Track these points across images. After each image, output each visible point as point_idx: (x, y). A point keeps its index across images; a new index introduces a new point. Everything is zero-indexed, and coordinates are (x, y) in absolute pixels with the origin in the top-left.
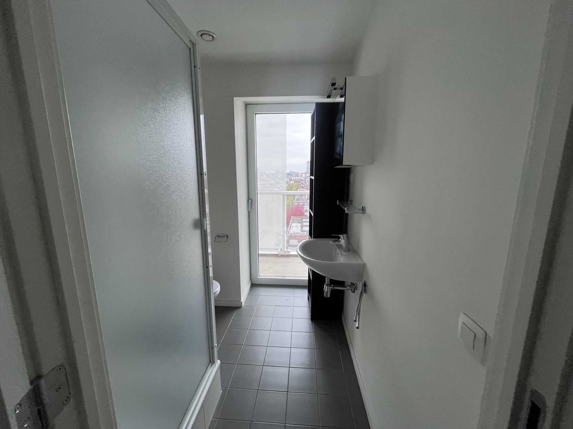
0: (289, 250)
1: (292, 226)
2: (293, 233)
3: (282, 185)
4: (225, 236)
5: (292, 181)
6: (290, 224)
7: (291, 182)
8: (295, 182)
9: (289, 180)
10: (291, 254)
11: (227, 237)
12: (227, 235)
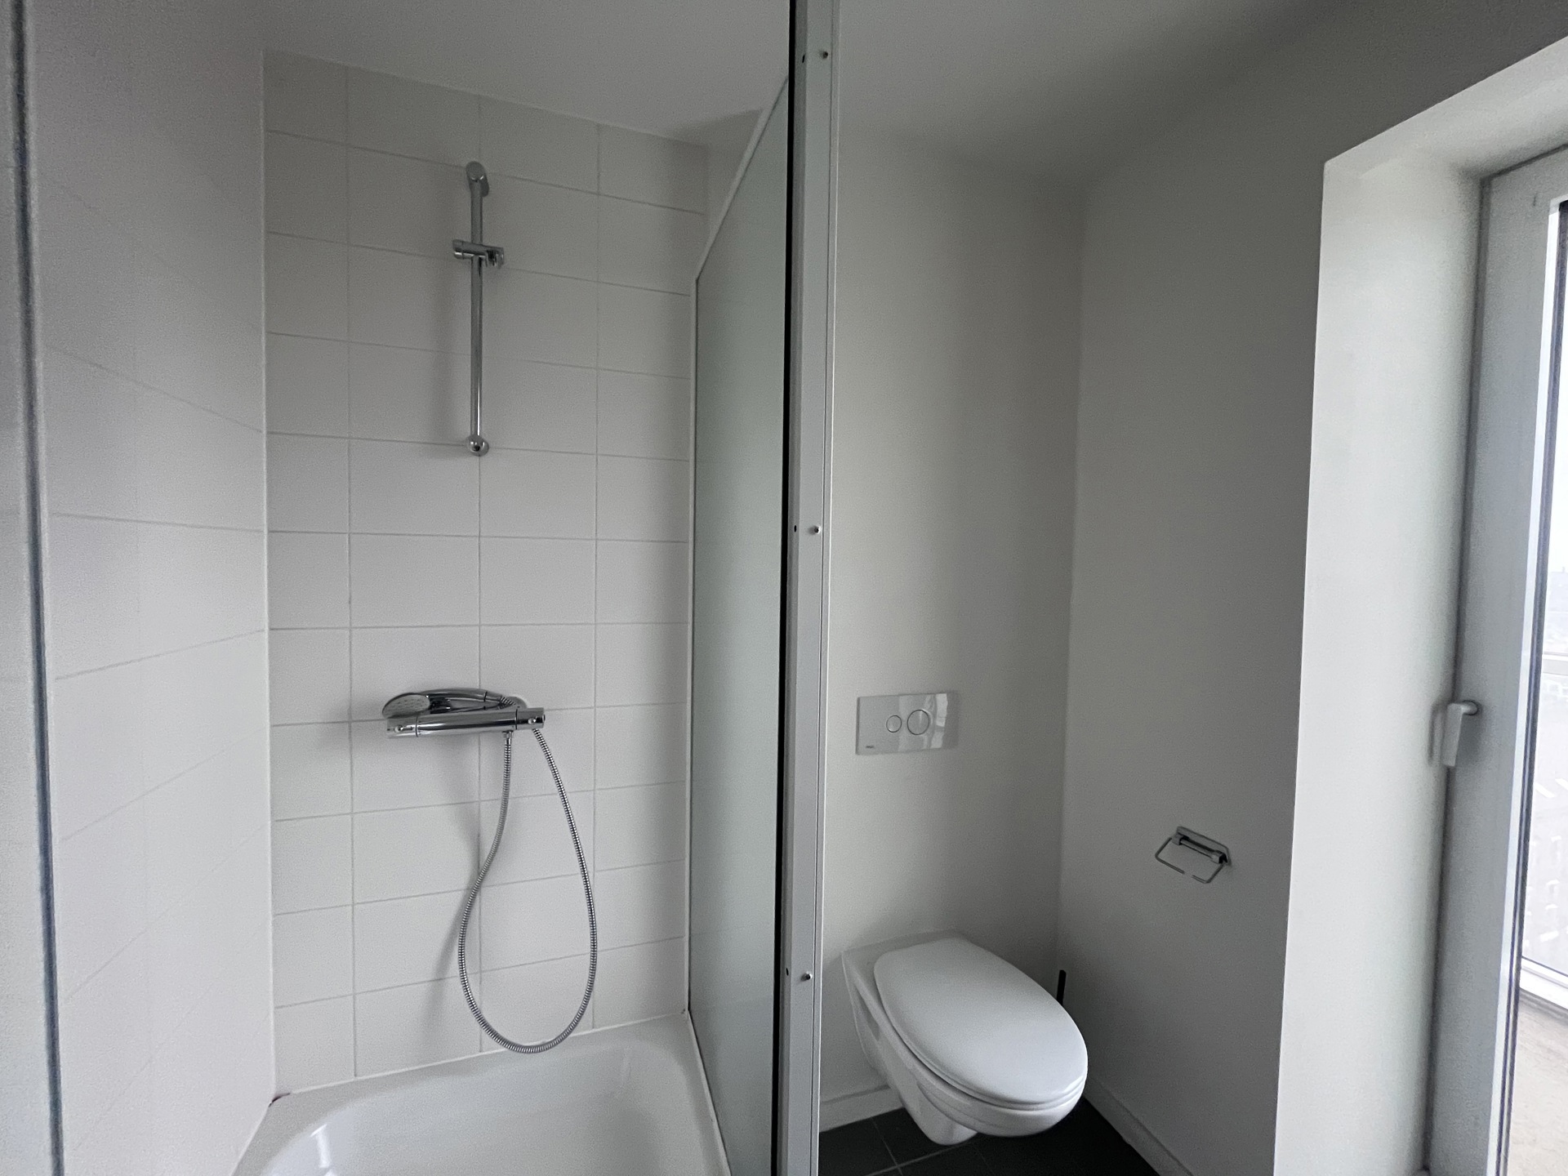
4: (1212, 851)
11: (1223, 859)
12: (1224, 851)
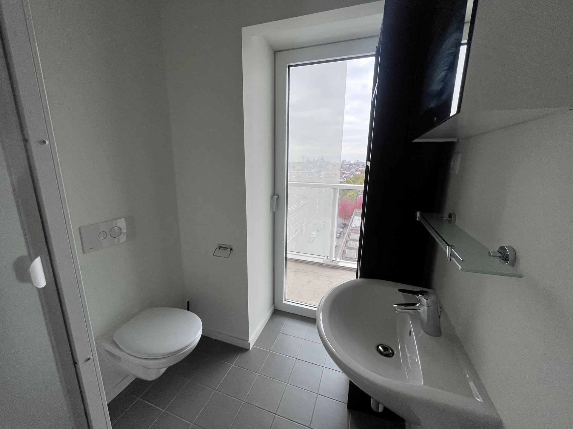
0: (338, 260)
1: (354, 219)
2: (355, 226)
3: (347, 175)
4: (228, 248)
5: (359, 172)
6: (352, 217)
7: (357, 173)
8: (361, 173)
9: (355, 170)
10: (339, 265)
11: (231, 249)
12: (231, 247)
